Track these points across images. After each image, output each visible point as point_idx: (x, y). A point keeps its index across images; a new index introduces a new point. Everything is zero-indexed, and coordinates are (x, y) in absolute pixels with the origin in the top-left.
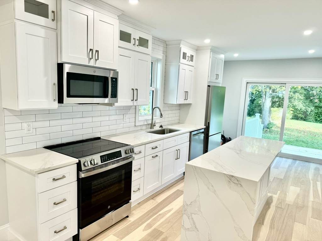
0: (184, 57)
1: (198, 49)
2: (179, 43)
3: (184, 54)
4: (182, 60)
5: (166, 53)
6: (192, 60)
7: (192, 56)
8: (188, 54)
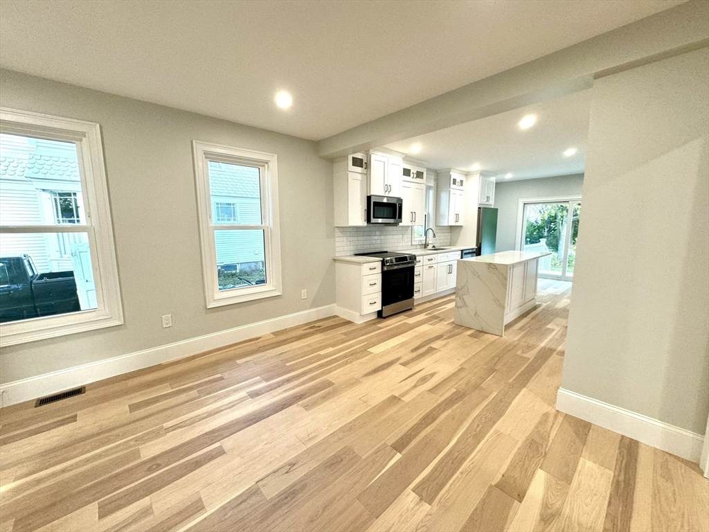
0: (454, 183)
1: (467, 174)
2: (448, 171)
3: (454, 180)
4: (452, 186)
5: (437, 180)
6: (462, 185)
7: (462, 181)
8: (458, 180)
